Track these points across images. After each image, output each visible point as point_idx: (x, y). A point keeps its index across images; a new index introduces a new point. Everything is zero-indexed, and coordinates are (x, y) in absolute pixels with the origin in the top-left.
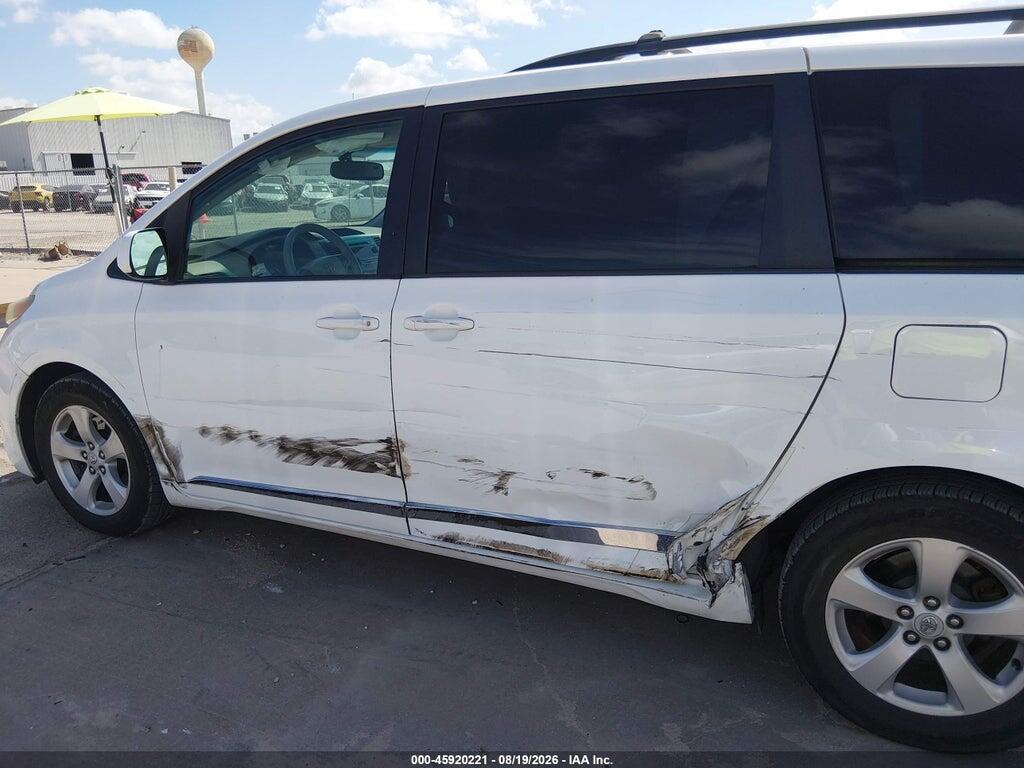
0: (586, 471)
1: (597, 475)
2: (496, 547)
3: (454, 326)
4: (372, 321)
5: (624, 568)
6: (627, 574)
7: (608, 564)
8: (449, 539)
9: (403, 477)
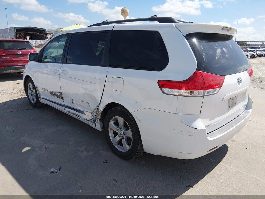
0: (81, 100)
1: (82, 101)
2: (74, 114)
3: (65, 72)
4: (58, 71)
5: (87, 119)
6: (88, 120)
7: (85, 118)
8: (69, 112)
9: (63, 100)
